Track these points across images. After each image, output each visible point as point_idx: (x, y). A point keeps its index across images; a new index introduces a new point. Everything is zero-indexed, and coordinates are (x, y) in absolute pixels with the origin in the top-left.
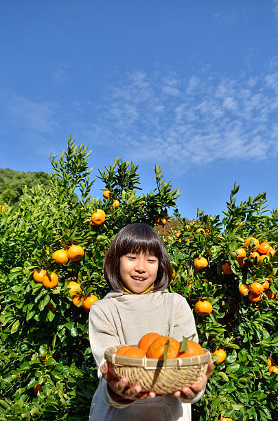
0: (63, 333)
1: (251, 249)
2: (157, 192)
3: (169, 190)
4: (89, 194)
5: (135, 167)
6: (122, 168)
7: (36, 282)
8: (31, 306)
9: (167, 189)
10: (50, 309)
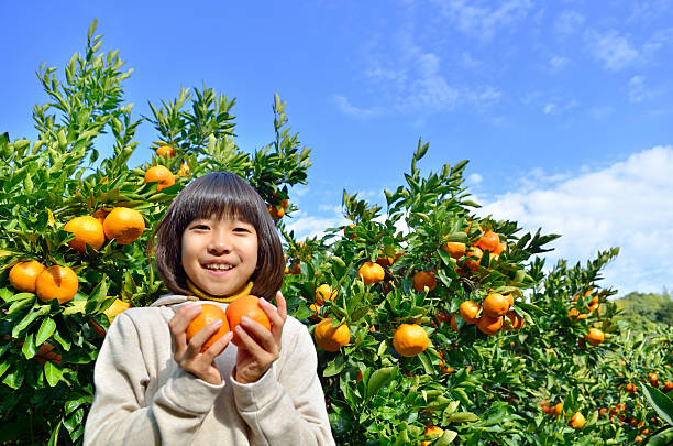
0: (79, 419)
5: (230, 100)
6: (203, 100)
9: (293, 147)
10: (50, 361)
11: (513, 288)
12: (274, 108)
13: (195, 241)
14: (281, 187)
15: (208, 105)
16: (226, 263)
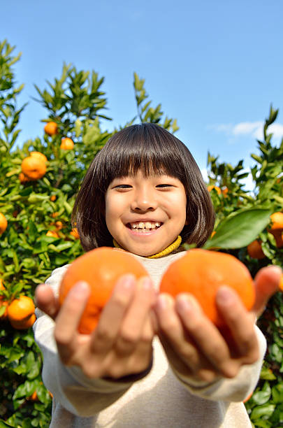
5: (99, 78)
13: (117, 201)
15: (80, 86)
16: (152, 222)
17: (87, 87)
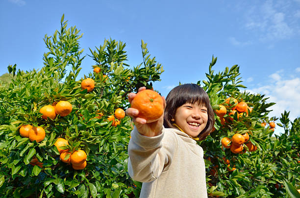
0: (50, 189)
1: (230, 106)
2: (143, 66)
3: (154, 66)
4: (80, 67)
5: (123, 44)
6: (111, 45)
7: (22, 137)
8: (16, 162)
9: (152, 64)
10: (37, 165)
11: (248, 131)
12: (142, 47)
14: (149, 83)
15: (113, 48)
17: (117, 49)
